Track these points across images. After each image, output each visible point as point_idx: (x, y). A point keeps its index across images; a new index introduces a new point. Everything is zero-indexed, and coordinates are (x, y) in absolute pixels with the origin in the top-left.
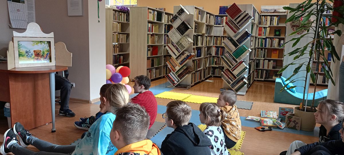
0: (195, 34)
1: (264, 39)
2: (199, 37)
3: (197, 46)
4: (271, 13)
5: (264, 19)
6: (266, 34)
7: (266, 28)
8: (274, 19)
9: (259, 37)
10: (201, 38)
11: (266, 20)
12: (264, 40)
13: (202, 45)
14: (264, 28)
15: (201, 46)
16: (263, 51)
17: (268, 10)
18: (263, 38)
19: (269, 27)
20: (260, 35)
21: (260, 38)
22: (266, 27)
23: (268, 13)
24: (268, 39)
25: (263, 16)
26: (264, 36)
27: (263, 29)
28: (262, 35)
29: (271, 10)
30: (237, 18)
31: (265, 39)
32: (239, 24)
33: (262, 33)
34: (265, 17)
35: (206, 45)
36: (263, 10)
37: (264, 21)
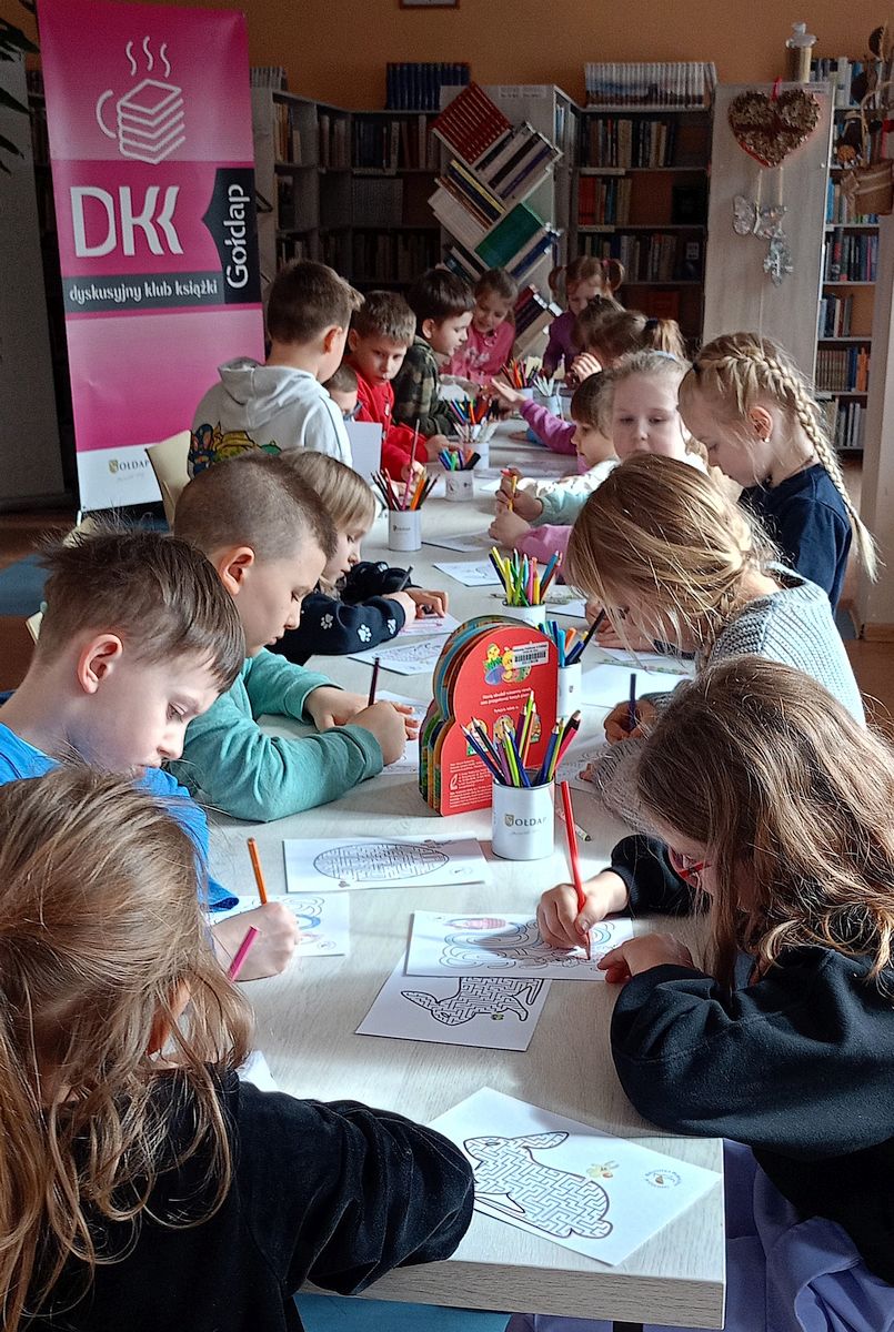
4: (634, 101)
5: (600, 132)
6: (614, 211)
7: (616, 184)
8: (650, 136)
9: (585, 228)
11: (615, 141)
12: (608, 245)
14: (606, 179)
17: (622, 87)
18: (601, 235)
19: (628, 175)
20: (587, 216)
21: (589, 234)
22: (617, 177)
23: (621, 101)
24: (625, 238)
25: (596, 116)
26: (606, 223)
27: (602, 190)
29: (634, 86)
30: (489, 159)
31: (614, 238)
32: (502, 186)
33: (598, 207)
34: (605, 124)
36: (594, 89)
37: (600, 144)
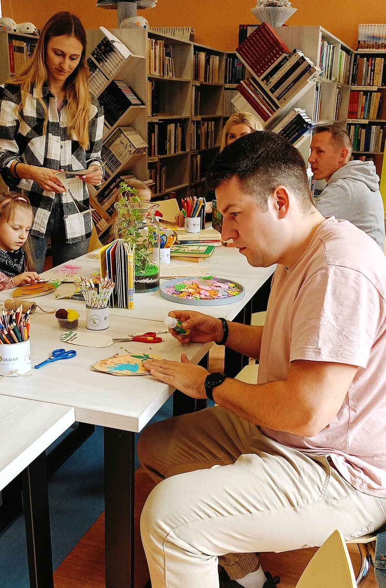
0: (155, 120)
1: (363, 126)
2: (171, 127)
3: (162, 156)
5: (365, 65)
6: (369, 111)
7: (371, 95)
9: (350, 121)
10: (179, 129)
11: (373, 70)
12: (364, 131)
13: (183, 148)
14: (366, 93)
15: (180, 152)
17: (379, 38)
18: (361, 125)
19: (379, 90)
20: (352, 114)
21: (353, 124)
22: (371, 92)
23: (378, 47)
24: (374, 127)
25: (363, 56)
26: (364, 118)
27: (362, 99)
28: (359, 115)
30: (272, 74)
31: (367, 127)
32: (278, 91)
33: (360, 109)
34: (368, 60)
35: (198, 146)
36: (363, 40)
37: (364, 72)
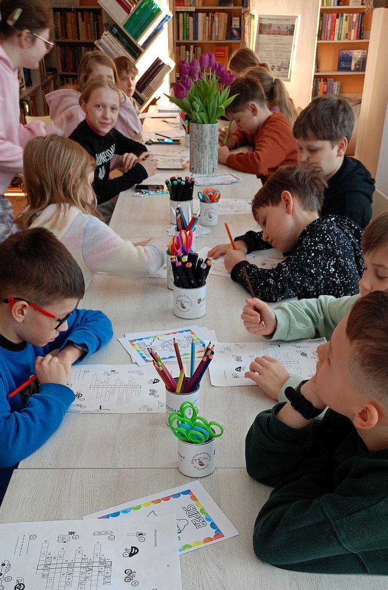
1: (191, 14)
16: (192, 52)
18: (187, 12)
21: (181, 12)
26: (190, 6)
28: (186, 2)
31: (194, 15)
